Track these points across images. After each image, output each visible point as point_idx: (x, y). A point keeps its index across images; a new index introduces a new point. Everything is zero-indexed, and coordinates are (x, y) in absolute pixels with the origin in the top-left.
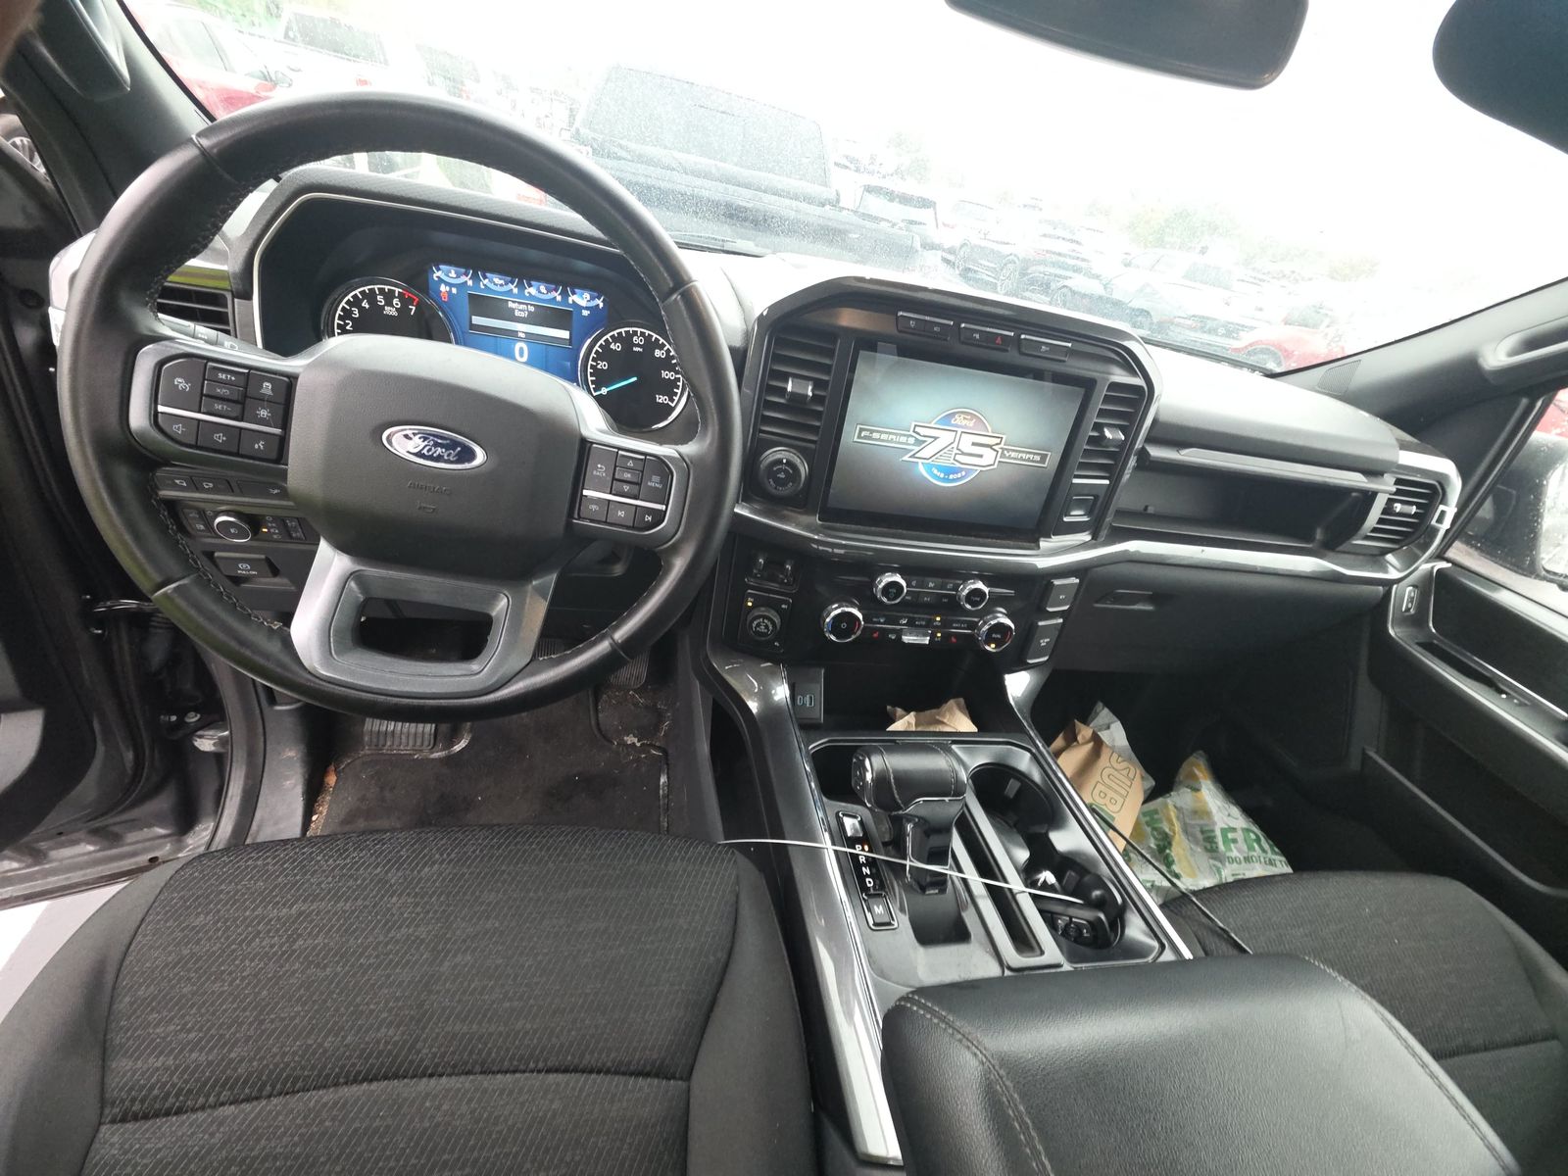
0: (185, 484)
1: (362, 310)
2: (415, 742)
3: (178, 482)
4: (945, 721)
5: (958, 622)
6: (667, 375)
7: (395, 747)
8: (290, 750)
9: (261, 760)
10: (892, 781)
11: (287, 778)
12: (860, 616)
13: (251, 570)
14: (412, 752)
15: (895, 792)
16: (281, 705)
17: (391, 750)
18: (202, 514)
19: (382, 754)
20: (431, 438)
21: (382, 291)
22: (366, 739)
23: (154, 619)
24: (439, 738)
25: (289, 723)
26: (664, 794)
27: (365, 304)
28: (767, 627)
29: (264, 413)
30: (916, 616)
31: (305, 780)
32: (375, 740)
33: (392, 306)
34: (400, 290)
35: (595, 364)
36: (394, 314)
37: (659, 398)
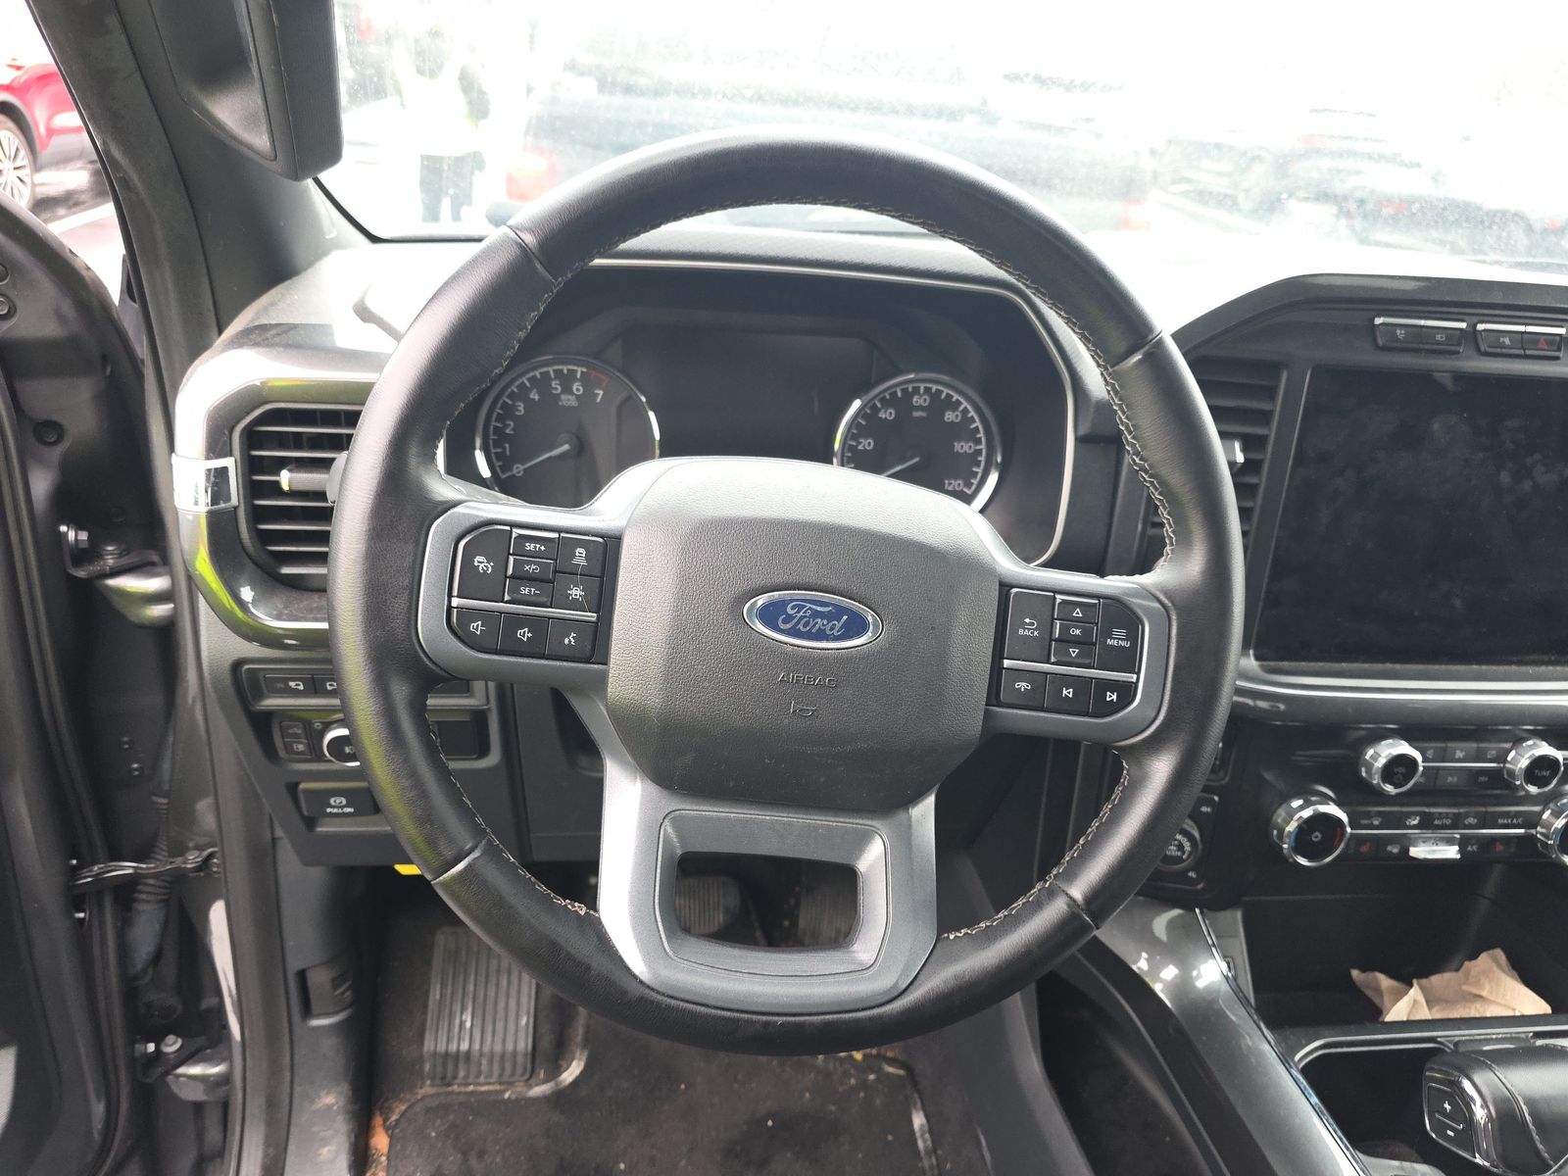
0: (301, 687)
1: (529, 403)
2: (503, 1069)
3: (292, 684)
4: (1484, 993)
5: (1507, 815)
6: (963, 447)
7: (471, 1080)
8: (328, 1093)
9: (286, 1110)
10: (1528, 1117)
11: (325, 1142)
12: (1344, 817)
13: (346, 806)
14: (498, 1087)
15: (1536, 1137)
16: (319, 1016)
17: (467, 1085)
18: (307, 725)
19: (452, 1093)
20: (809, 605)
21: (558, 373)
22: (427, 1067)
23: (140, 887)
24: (538, 1061)
25: (330, 1047)
26: (926, 1148)
27: (535, 396)
28: (1180, 847)
29: (576, 593)
30: (1433, 810)
31: (351, 1144)
32: (439, 1069)
33: (572, 393)
34: (584, 370)
35: (854, 443)
36: (573, 404)
37: (950, 484)
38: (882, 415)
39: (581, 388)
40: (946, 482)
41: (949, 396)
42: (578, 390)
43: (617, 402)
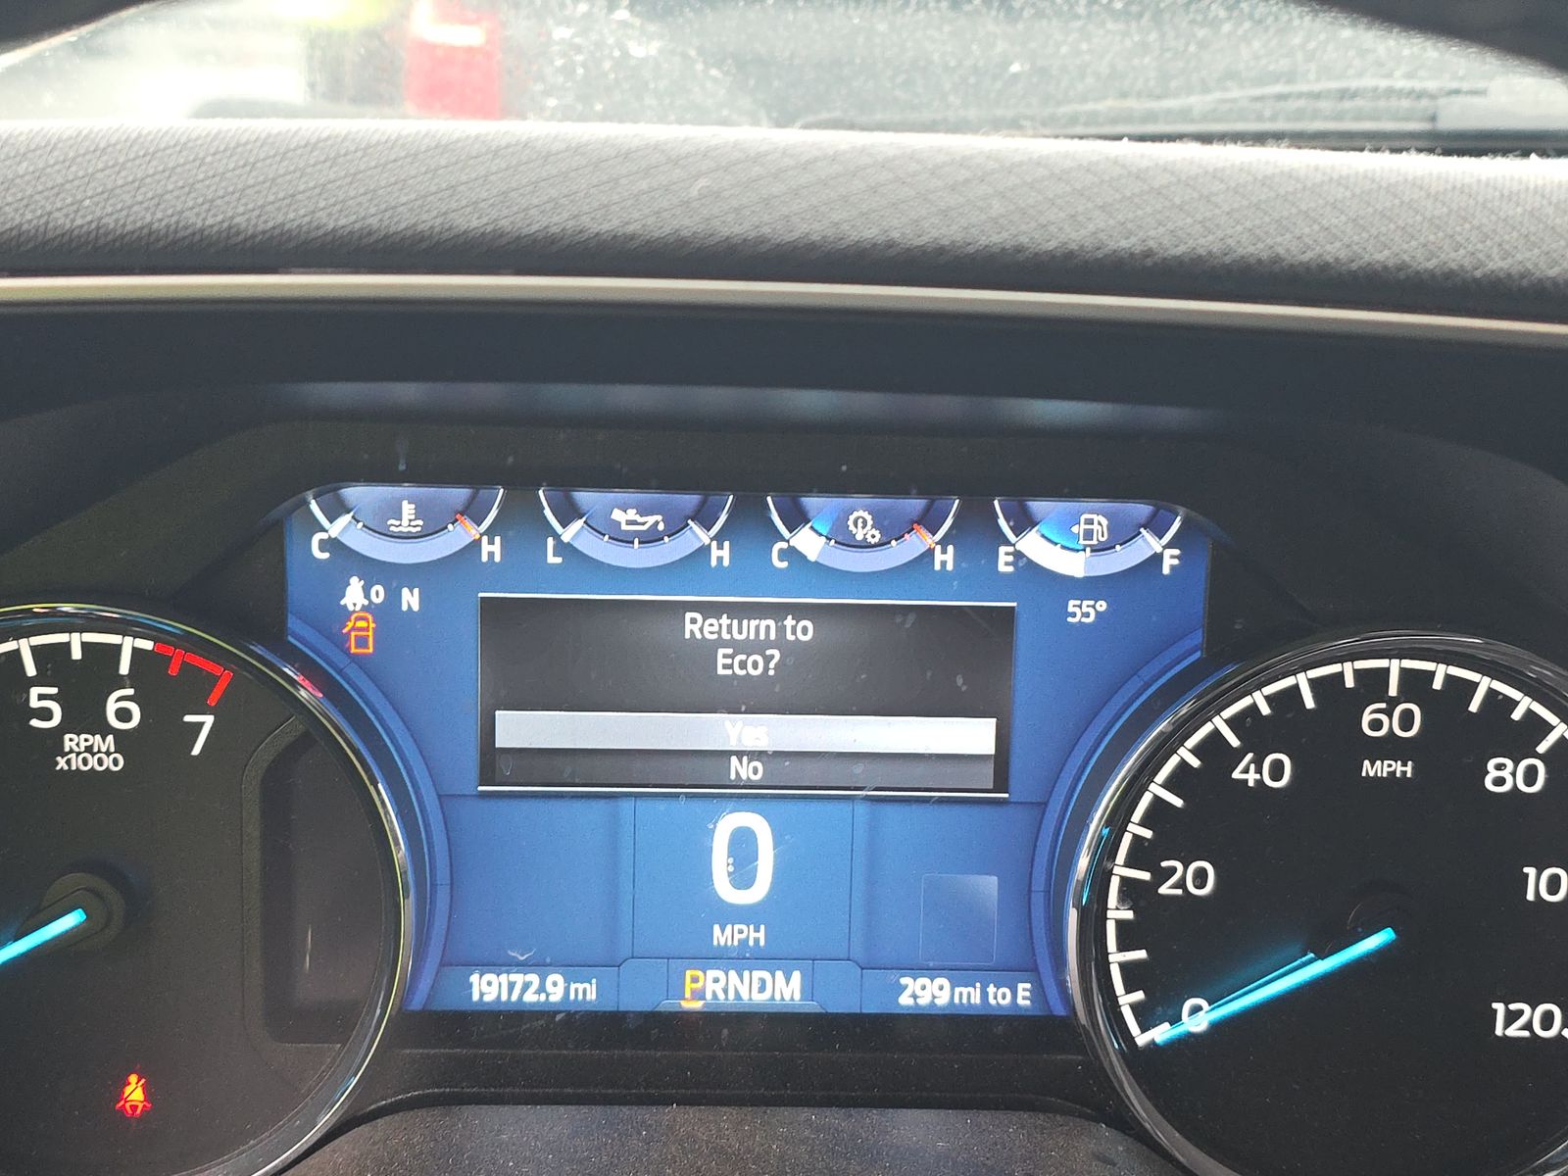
21: (51, 658)
33: (104, 730)
34: (147, 645)
35: (1145, 876)
36: (108, 762)
37: (1512, 1017)
38: (1245, 773)
39: (135, 708)
40: (1499, 1007)
41: (1497, 705)
42: (124, 715)
43: (265, 754)
